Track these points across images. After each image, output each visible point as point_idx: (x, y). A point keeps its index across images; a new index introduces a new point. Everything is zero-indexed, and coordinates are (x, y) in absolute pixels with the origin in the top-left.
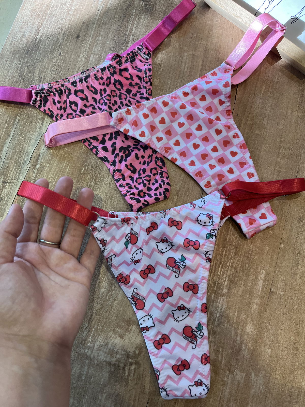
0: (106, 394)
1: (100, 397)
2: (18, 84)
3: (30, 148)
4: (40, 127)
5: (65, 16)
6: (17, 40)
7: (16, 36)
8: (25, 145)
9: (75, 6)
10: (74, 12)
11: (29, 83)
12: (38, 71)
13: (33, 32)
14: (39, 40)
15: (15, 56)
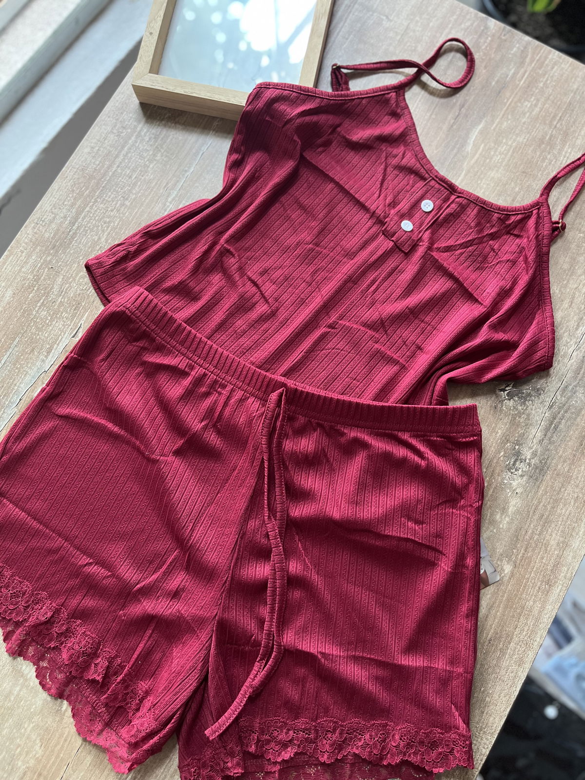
0: (34, 724)
1: (26, 726)
2: (29, 290)
3: (22, 386)
4: (43, 361)
5: (117, 207)
6: (43, 224)
7: (45, 217)
8: (16, 380)
9: (135, 194)
10: (132, 203)
11: (45, 293)
12: (61, 280)
13: (69, 219)
14: (74, 234)
15: (36, 248)
